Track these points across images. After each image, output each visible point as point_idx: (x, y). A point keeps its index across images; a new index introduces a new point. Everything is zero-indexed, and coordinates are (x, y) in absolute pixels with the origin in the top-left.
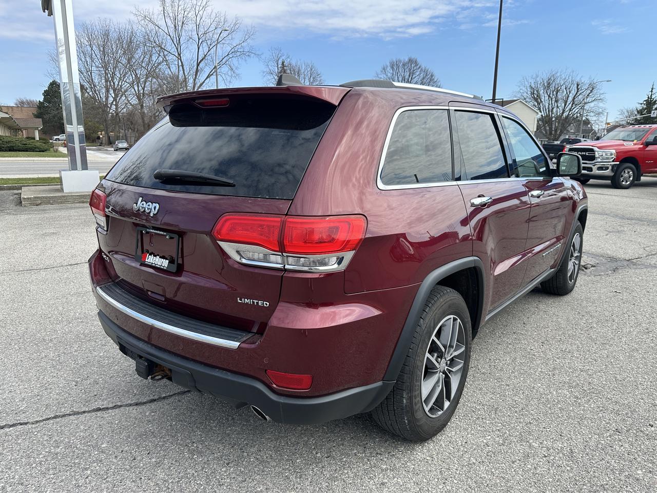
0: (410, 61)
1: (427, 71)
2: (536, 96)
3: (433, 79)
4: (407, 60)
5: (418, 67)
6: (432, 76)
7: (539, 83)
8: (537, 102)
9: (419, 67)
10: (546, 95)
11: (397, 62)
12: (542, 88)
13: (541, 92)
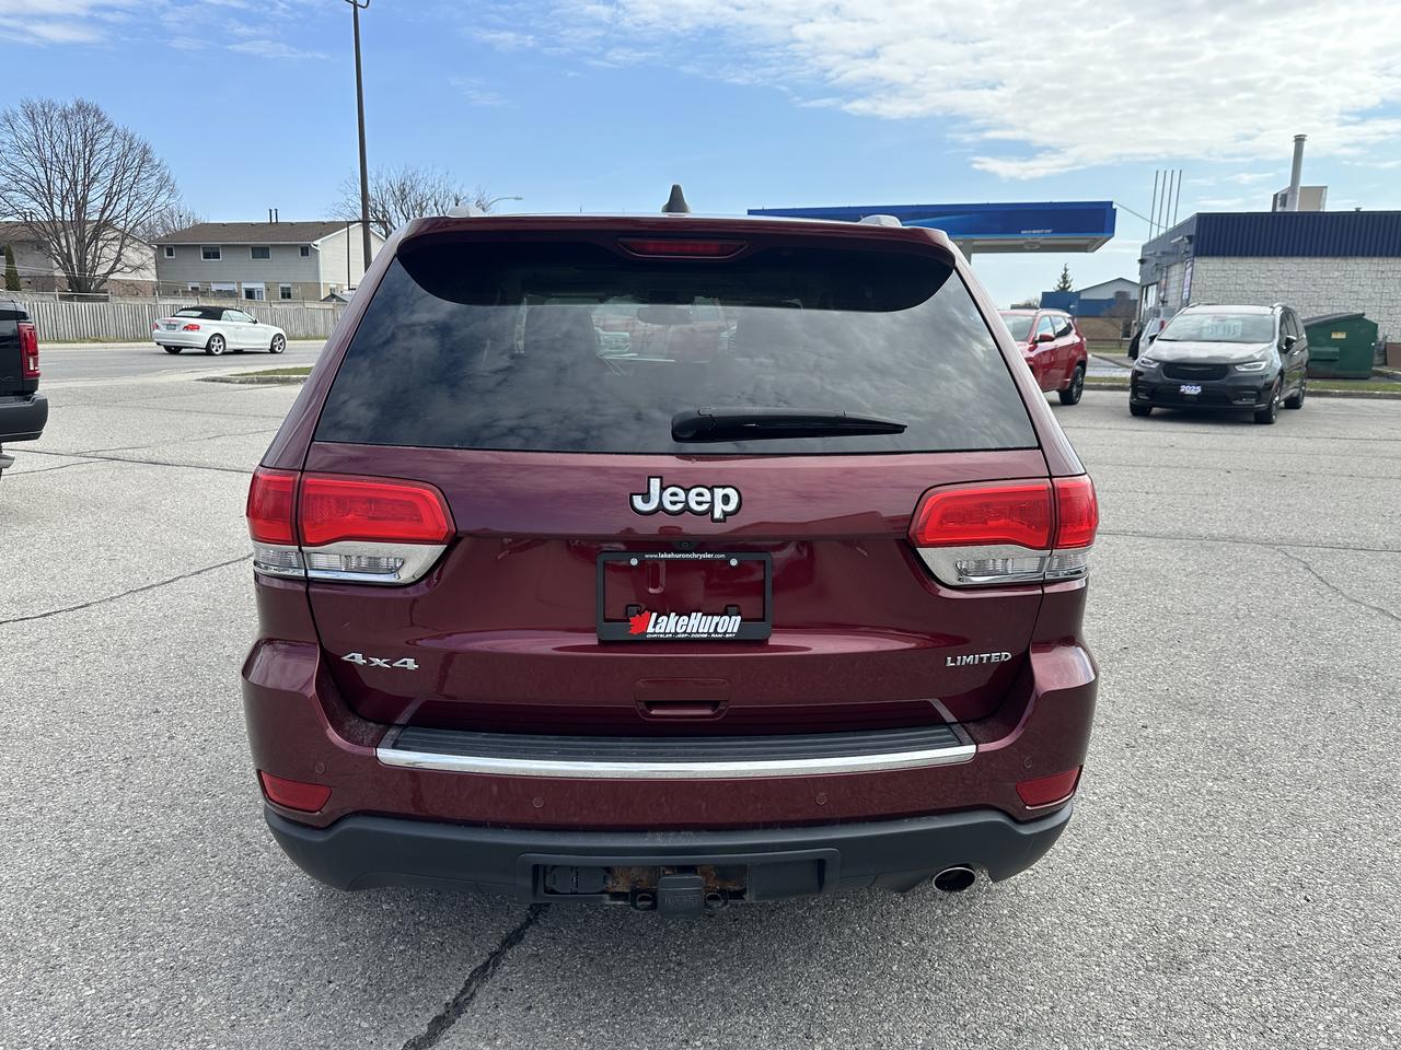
0: (81, 108)
1: (132, 137)
2: (380, 217)
3: (151, 160)
4: (71, 105)
5: (105, 125)
6: (145, 151)
7: (385, 189)
8: (386, 228)
9: (108, 127)
10: (401, 216)
11: (43, 107)
12: (391, 202)
13: (391, 209)
